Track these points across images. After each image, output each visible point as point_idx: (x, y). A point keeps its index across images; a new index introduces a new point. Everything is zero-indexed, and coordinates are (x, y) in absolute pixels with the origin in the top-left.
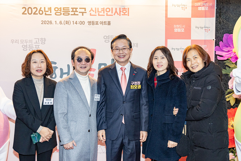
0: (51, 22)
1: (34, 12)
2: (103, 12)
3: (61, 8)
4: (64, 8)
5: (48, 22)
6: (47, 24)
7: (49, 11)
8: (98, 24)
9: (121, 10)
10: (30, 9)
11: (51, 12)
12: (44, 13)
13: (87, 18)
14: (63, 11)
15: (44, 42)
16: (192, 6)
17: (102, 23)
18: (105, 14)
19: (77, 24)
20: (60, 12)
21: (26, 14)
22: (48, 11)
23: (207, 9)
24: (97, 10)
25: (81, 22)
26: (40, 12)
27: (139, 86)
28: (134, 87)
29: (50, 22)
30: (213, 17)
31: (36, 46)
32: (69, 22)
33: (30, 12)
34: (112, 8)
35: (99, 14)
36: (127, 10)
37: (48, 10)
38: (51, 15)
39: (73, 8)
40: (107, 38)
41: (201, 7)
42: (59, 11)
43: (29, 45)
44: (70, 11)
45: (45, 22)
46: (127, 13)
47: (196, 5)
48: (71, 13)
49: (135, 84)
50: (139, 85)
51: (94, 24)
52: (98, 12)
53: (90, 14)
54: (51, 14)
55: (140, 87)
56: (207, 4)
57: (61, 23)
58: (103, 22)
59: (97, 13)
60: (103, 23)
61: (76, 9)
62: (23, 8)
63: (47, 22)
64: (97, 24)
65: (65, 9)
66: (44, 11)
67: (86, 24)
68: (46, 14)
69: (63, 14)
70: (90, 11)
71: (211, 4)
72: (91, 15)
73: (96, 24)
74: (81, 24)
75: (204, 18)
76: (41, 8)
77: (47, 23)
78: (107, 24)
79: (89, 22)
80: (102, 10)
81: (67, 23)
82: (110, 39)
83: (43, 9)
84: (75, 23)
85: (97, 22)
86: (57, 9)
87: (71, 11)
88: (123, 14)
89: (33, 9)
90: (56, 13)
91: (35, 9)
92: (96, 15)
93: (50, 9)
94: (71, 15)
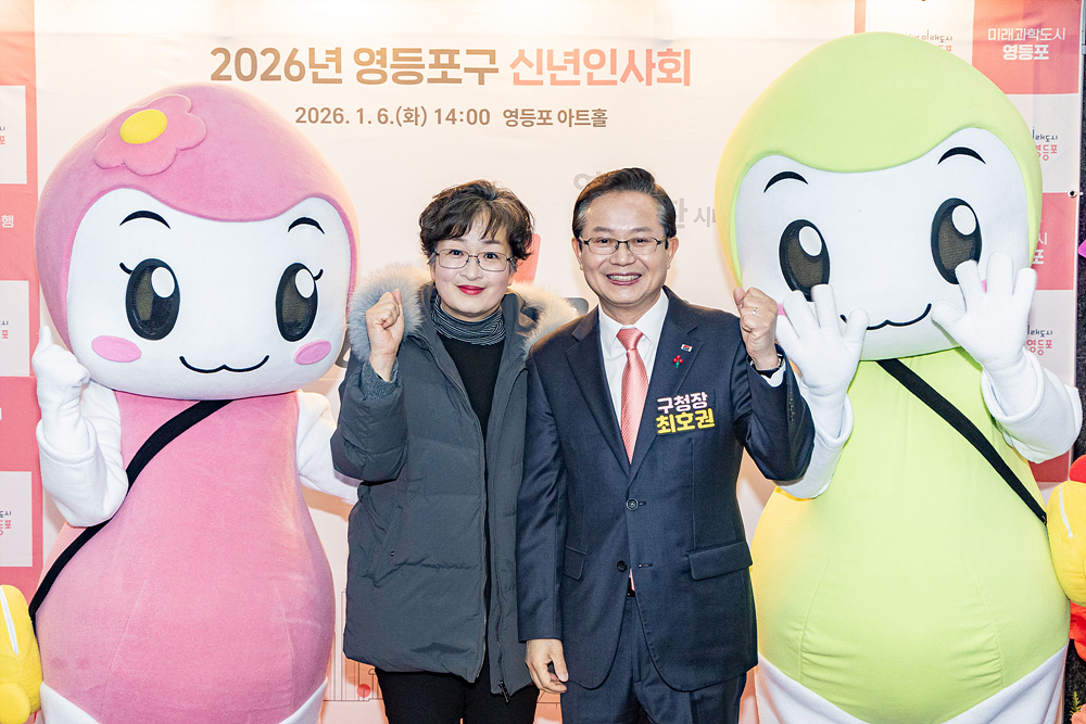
0: (337, 116)
1: (262, 67)
2: (570, 67)
3: (383, 52)
4: (396, 51)
5: (326, 112)
6: (323, 122)
7: (332, 65)
8: (548, 121)
9: (656, 59)
10: (246, 58)
11: (338, 70)
12: (309, 72)
13: (500, 94)
14: (393, 66)
16: (974, 42)
17: (566, 117)
18: (583, 77)
19: (454, 120)
20: (379, 67)
21: (229, 78)
22: (326, 67)
23: (1044, 55)
24: (545, 60)
25: (472, 113)
26: (291, 67)
27: (705, 417)
28: (677, 425)
29: (335, 115)
30: (1072, 90)
32: (420, 112)
33: (246, 71)
34: (614, 52)
35: (553, 76)
36: (681, 59)
37: (328, 60)
38: (340, 81)
39: (436, 53)
41: (1016, 46)
42: (376, 65)
45: (313, 112)
46: (680, 74)
47: (992, 36)
48: (427, 73)
49: (678, 409)
50: (704, 412)
51: (533, 124)
52: (551, 67)
53: (516, 76)
54: (338, 76)
55: (711, 420)
56: (1044, 32)
57: (383, 119)
58: (574, 114)
59: (547, 74)
60: (571, 117)
61: (452, 53)
62: (215, 52)
63: (322, 116)
64: (545, 123)
65: (401, 55)
66: (307, 65)
67: (498, 120)
68: (316, 79)
69: (395, 78)
70: (513, 66)
71: (1060, 34)
72: (517, 81)
73: (542, 121)
74: (472, 121)
75: (1031, 97)
76: (295, 51)
77: (321, 119)
78: (591, 121)
79: (511, 112)
80: (566, 61)
81: (411, 116)
83: (303, 57)
84: (447, 119)
85: (545, 115)
86: (364, 57)
87: (431, 66)
88: (664, 75)
89: (259, 57)
90: (360, 74)
91: (270, 57)
92: (541, 83)
93: (335, 55)
94: (430, 81)
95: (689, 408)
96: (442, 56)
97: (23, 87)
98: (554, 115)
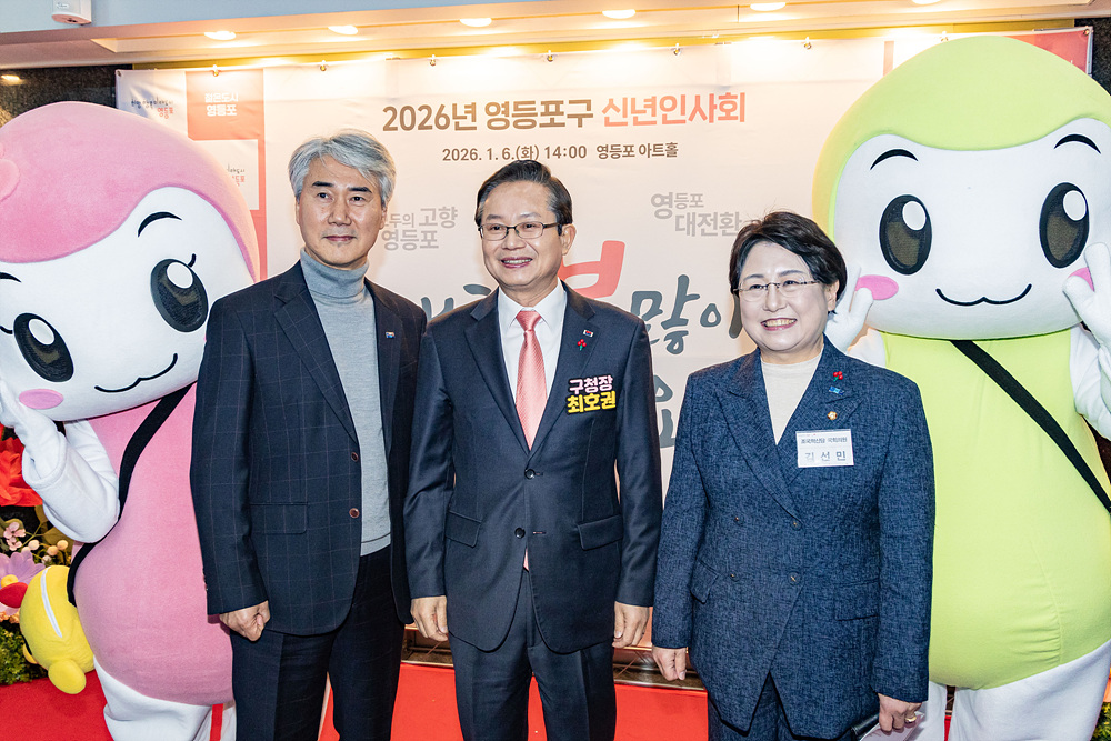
0: (473, 154)
1: (419, 120)
2: (649, 110)
3: (506, 105)
4: (516, 104)
5: (465, 152)
6: (462, 159)
7: (469, 116)
8: (631, 154)
9: (717, 102)
10: (408, 113)
11: (474, 120)
12: (452, 122)
13: (594, 133)
14: (513, 116)
15: (450, 219)
17: (646, 150)
18: (659, 118)
19: (559, 155)
20: (503, 116)
21: (395, 129)
22: (465, 118)
24: (629, 106)
25: (573, 149)
26: (440, 119)
27: (609, 398)
28: (586, 406)
29: (471, 154)
31: (425, 233)
32: (534, 149)
33: (408, 124)
34: (683, 97)
35: (636, 118)
36: (738, 101)
38: (475, 128)
39: (546, 104)
40: (663, 203)
42: (501, 115)
43: (404, 231)
44: (536, 115)
45: (456, 152)
46: (737, 113)
51: (619, 156)
52: (634, 111)
53: (607, 119)
54: (473, 124)
55: (615, 401)
57: (506, 156)
58: (652, 147)
59: (631, 116)
60: (649, 150)
61: (558, 103)
62: (385, 110)
63: (462, 155)
64: (629, 156)
65: (520, 106)
66: (451, 117)
67: (593, 154)
68: (458, 128)
69: (515, 125)
70: (605, 111)
72: (607, 123)
73: (627, 154)
74: (573, 155)
76: (442, 107)
78: (665, 153)
79: (603, 147)
80: (646, 106)
81: (527, 153)
82: (675, 204)
83: (448, 111)
84: (555, 156)
85: (629, 149)
86: (493, 109)
87: (542, 114)
88: (724, 114)
89: (417, 112)
90: (490, 122)
91: (425, 112)
92: (626, 124)
93: (472, 108)
94: (541, 125)
95: (596, 390)
96: (551, 106)
97: (256, 141)
98: (636, 149)
